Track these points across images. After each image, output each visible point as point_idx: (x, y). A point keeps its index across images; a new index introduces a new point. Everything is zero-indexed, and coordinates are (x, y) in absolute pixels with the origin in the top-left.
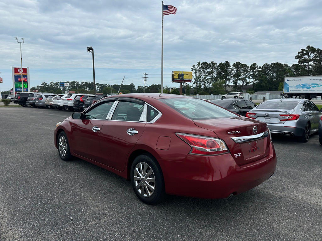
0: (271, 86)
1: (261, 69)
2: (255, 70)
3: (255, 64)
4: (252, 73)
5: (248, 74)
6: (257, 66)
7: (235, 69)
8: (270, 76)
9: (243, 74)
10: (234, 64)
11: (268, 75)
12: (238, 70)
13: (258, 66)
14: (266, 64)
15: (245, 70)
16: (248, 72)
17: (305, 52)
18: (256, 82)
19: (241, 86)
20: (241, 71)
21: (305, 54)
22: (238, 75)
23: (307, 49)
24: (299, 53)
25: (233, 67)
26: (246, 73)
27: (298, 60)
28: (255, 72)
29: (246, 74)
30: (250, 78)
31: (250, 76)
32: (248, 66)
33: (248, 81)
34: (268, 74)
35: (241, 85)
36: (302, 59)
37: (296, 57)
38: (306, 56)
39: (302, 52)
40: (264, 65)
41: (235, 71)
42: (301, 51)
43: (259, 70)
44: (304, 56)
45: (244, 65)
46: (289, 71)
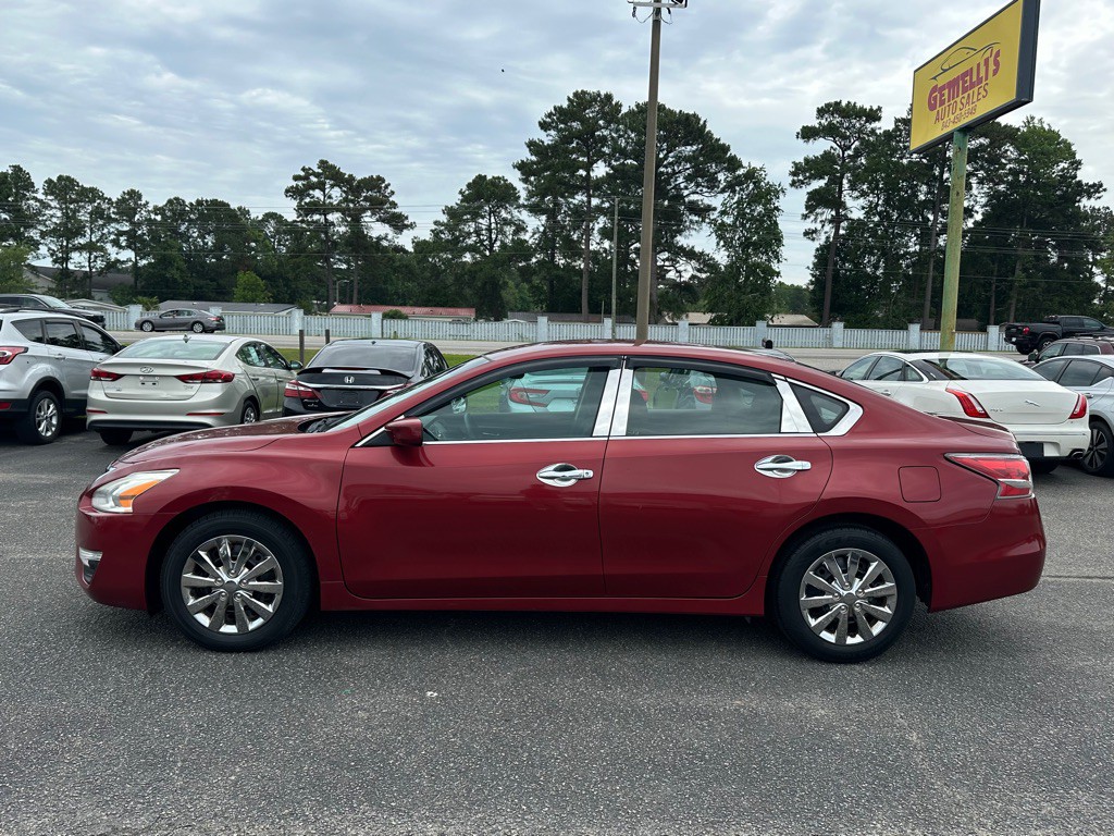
0: (202, 282)
1: (159, 218)
2: (137, 217)
3: (134, 195)
4: (126, 229)
5: (112, 230)
6: (143, 202)
7: (53, 204)
8: (195, 246)
9: (91, 229)
10: (49, 182)
11: (187, 241)
12: (67, 208)
13: (147, 203)
14: (177, 199)
15: (98, 213)
16: (110, 220)
17: (314, 179)
18: (144, 262)
19: (87, 275)
20: (83, 216)
21: (313, 187)
22: (68, 230)
23: (320, 171)
24: (296, 178)
25: (46, 194)
26: (103, 226)
27: (294, 203)
28: (139, 224)
29: (105, 231)
30: (120, 247)
31: (122, 239)
32: (110, 200)
33: (113, 257)
34: (185, 237)
35: (88, 269)
36: (308, 200)
37: (287, 191)
38: (317, 193)
39: (306, 178)
40: (170, 201)
41: (59, 214)
42: (302, 174)
43: (153, 216)
44: (311, 192)
45: (93, 190)
46: (257, 233)
